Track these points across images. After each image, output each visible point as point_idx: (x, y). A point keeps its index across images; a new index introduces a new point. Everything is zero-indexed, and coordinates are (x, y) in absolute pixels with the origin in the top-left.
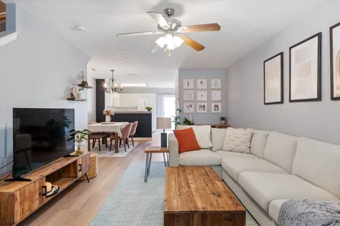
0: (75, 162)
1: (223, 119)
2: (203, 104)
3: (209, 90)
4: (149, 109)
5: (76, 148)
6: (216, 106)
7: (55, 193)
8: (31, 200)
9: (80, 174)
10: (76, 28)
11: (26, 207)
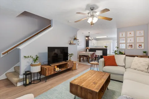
0: (67, 63)
1: (145, 52)
2: (131, 44)
3: (135, 37)
4: (106, 47)
5: (69, 60)
6: (140, 45)
7: (59, 71)
8: (51, 71)
9: (69, 67)
10: (68, 22)
11: (50, 73)
